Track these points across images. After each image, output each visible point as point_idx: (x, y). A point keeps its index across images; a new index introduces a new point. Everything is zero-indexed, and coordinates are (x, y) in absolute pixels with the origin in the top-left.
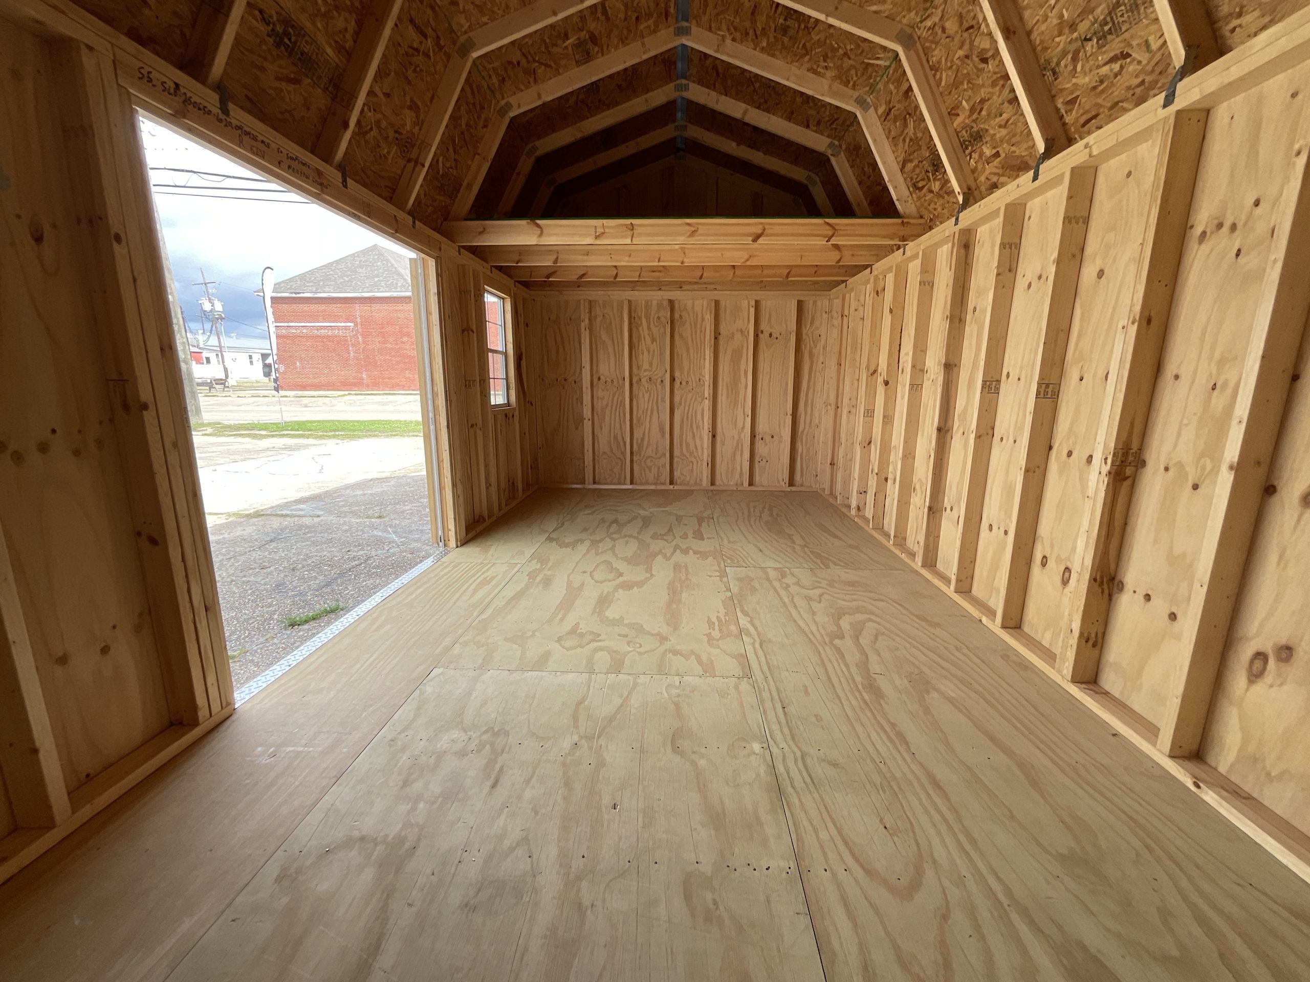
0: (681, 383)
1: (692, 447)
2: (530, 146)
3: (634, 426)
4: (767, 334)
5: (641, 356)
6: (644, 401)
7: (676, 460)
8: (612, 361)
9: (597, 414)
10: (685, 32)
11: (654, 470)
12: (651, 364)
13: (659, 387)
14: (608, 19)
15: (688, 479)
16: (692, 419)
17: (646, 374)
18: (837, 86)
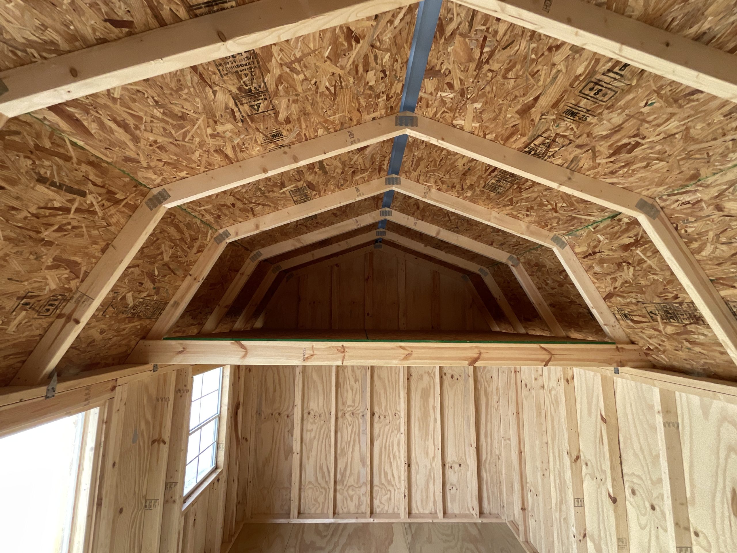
0: (379, 417)
1: (390, 476)
2: (255, 252)
3: (338, 457)
4: (449, 376)
5: (346, 393)
6: (346, 434)
7: (375, 488)
8: (321, 398)
9: (306, 445)
10: (397, 182)
11: (356, 500)
12: (354, 401)
13: (361, 421)
14: (325, 173)
15: (386, 508)
16: (389, 449)
17: (349, 409)
18: (533, 227)
